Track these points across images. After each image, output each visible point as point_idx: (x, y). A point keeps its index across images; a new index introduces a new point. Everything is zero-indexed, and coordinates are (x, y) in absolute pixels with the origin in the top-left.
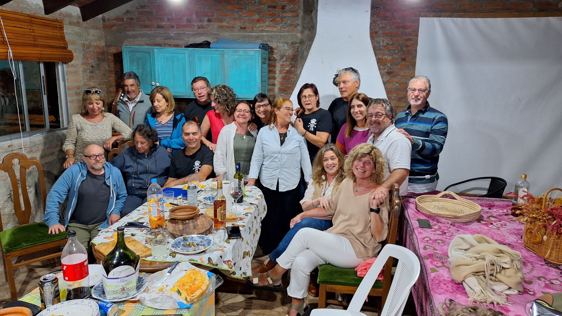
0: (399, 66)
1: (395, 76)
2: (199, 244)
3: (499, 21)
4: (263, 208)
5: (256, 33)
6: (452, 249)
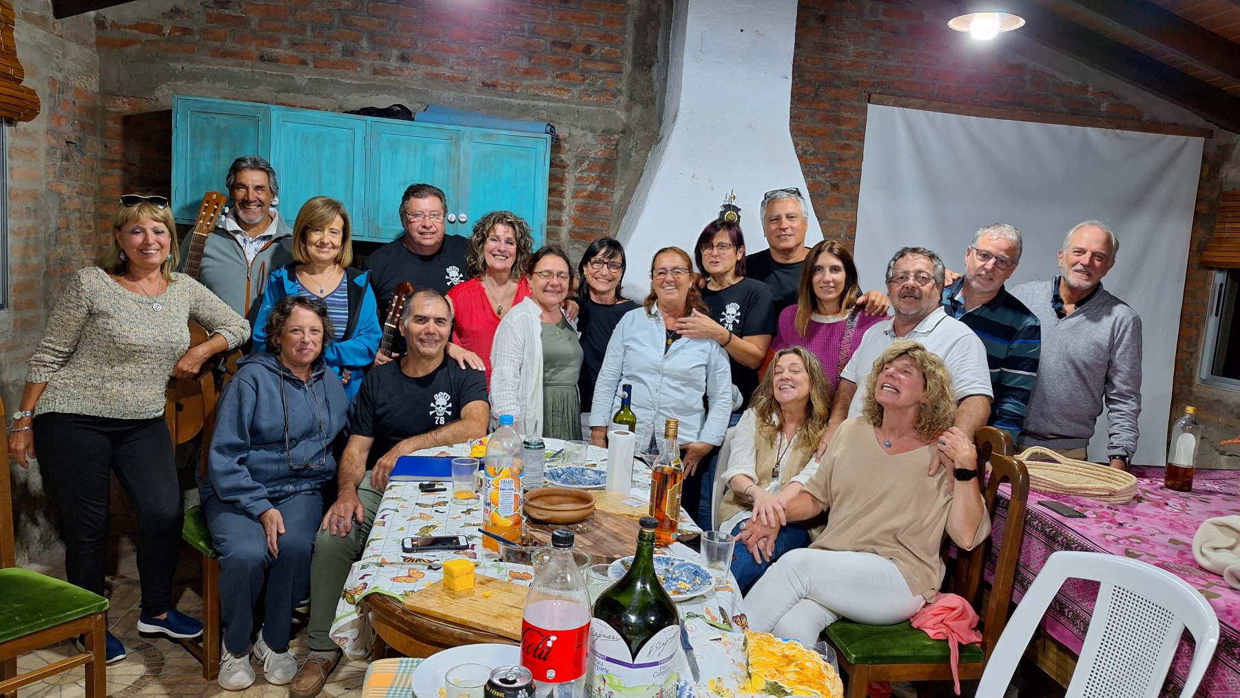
0: (826, 200)
5: (522, 99)
6: (1203, 550)
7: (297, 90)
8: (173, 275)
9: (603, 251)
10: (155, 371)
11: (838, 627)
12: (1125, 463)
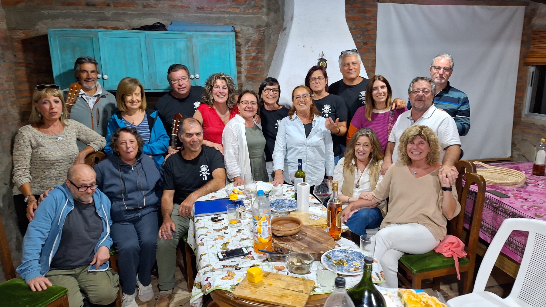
7: (107, 19)
11: (405, 258)
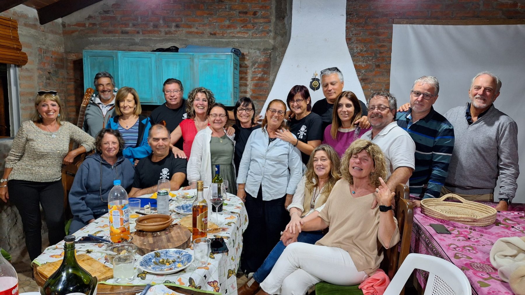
0: (374, 73)
1: (370, 83)
2: (175, 261)
3: (470, 28)
4: (244, 218)
5: (227, 39)
6: (496, 257)
7: (136, 44)
8: (62, 123)
9: (242, 104)
10: (53, 163)
11: (319, 286)
12: (507, 203)
